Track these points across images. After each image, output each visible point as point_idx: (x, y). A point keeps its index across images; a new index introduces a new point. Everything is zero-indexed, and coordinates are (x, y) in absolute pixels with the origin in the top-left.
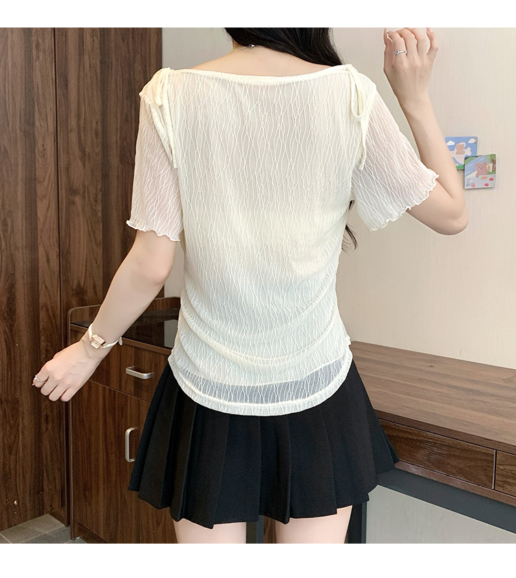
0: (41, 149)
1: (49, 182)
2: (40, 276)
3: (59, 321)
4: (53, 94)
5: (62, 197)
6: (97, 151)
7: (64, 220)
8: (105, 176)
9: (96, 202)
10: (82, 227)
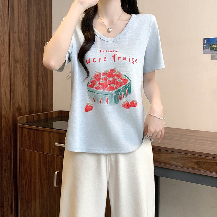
0: (3, 41)
1: (6, 57)
2: (2, 102)
3: (10, 123)
4: (7, 15)
5: (12, 64)
6: (26, 43)
7: (12, 75)
8: (29, 54)
9: (26, 66)
10: (20, 79)
